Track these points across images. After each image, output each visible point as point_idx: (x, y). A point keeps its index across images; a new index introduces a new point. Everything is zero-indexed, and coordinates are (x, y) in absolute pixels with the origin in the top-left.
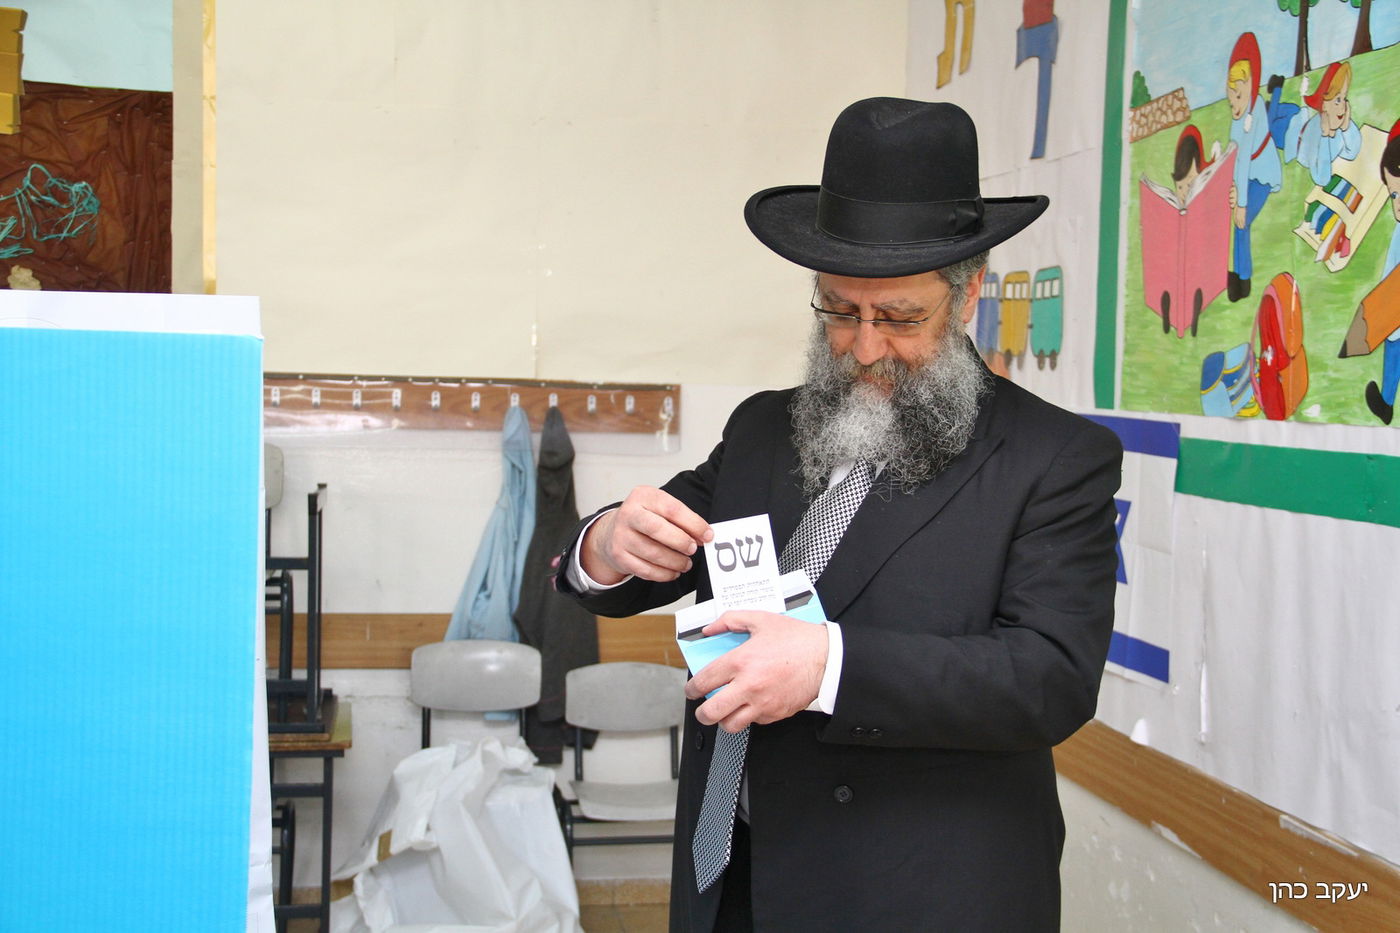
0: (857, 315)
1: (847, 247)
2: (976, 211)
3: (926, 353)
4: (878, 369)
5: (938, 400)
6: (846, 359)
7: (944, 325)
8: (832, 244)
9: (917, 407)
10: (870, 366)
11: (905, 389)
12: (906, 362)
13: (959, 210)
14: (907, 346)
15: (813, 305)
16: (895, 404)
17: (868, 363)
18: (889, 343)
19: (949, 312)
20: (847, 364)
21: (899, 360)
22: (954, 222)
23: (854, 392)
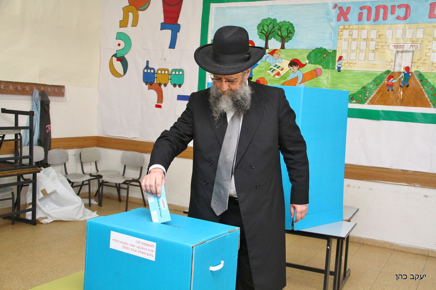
0: (221, 80)
1: (218, 65)
2: (249, 55)
3: (238, 88)
4: (227, 92)
5: (242, 98)
6: (219, 90)
7: (242, 81)
8: (215, 64)
9: (238, 101)
10: (225, 91)
11: (234, 96)
12: (233, 90)
13: (244, 56)
14: (233, 87)
15: (211, 77)
16: (233, 100)
17: (224, 91)
18: (229, 86)
19: (243, 78)
20: (220, 91)
21: (231, 90)
22: (243, 58)
23: (222, 96)
